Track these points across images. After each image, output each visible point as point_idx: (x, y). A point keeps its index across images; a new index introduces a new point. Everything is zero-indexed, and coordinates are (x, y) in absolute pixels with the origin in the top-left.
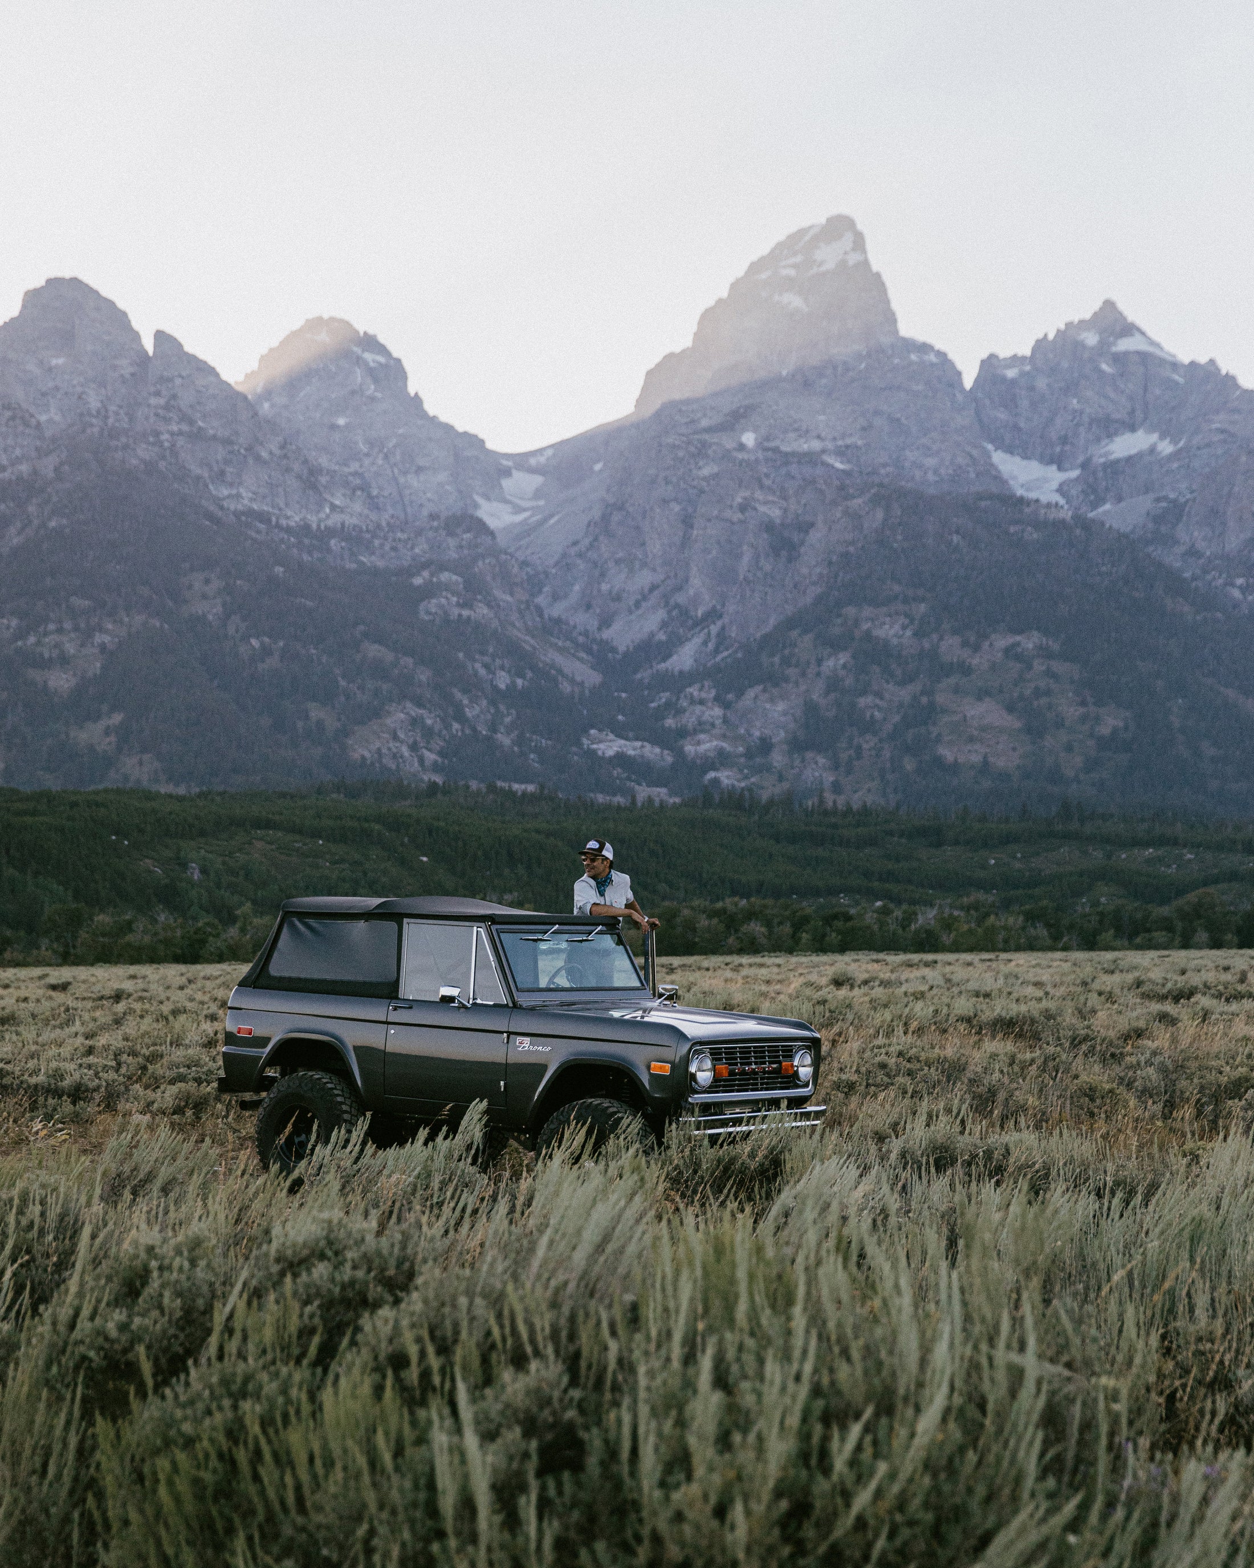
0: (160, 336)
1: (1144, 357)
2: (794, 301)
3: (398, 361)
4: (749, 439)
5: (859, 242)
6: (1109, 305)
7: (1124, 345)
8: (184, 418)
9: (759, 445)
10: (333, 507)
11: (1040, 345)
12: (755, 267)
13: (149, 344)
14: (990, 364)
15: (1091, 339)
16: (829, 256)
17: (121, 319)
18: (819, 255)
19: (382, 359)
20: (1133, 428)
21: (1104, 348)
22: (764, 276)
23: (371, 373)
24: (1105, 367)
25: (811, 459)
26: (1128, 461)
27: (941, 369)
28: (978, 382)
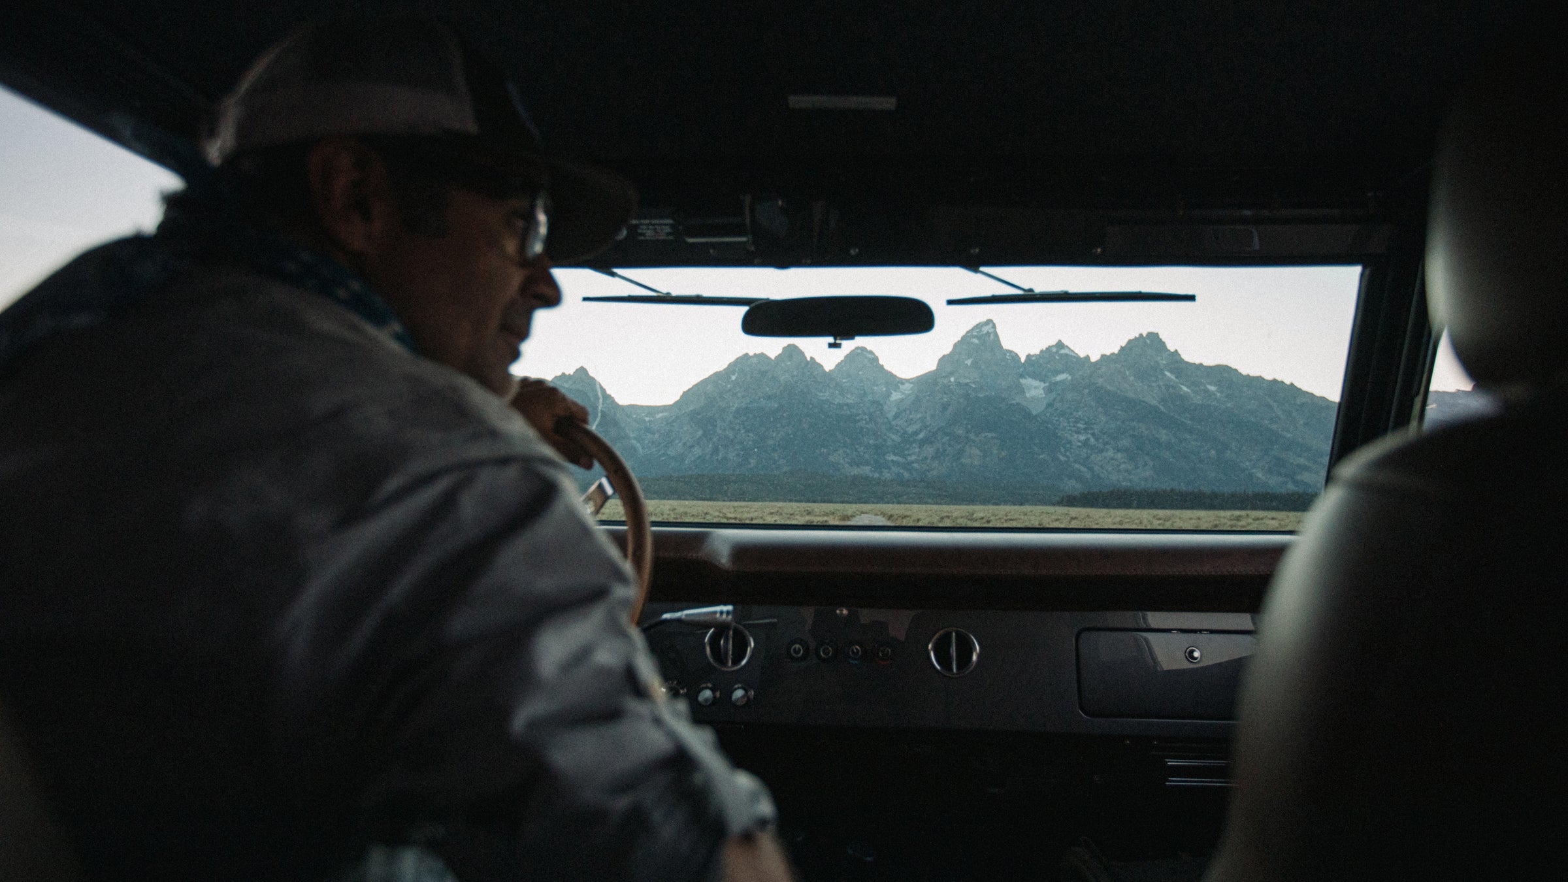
0: (811, 358)
1: (1067, 355)
2: (976, 341)
3: (877, 357)
4: (952, 379)
5: (994, 326)
6: (1060, 341)
7: (1063, 351)
8: (814, 377)
9: (955, 381)
10: (847, 398)
11: (1042, 351)
12: (968, 332)
13: (809, 359)
14: (1028, 356)
15: (1054, 350)
16: (985, 329)
17: (803, 353)
18: (983, 329)
19: (873, 356)
20: (1063, 373)
21: (1057, 352)
22: (969, 334)
23: (869, 359)
24: (1057, 357)
25: (967, 384)
26: (1060, 381)
27: (1015, 357)
28: (1025, 361)
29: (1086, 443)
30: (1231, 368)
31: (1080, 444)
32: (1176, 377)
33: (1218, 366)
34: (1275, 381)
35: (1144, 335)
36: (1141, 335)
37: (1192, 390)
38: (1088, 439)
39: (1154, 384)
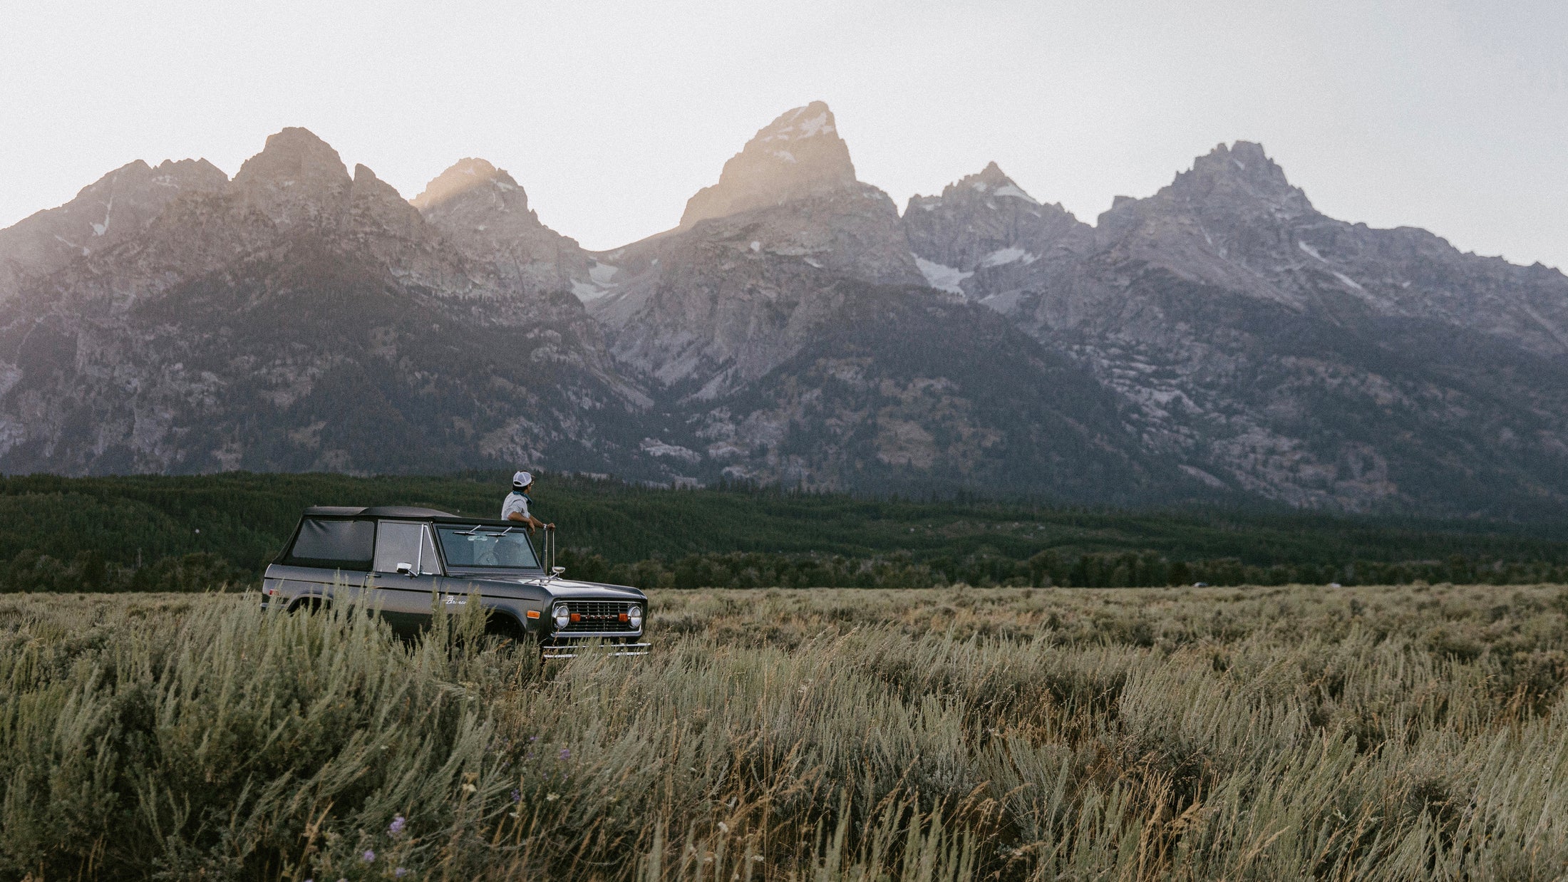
0: (360, 168)
1: (1013, 200)
2: (787, 155)
3: (521, 188)
4: (756, 246)
5: (830, 119)
6: (993, 166)
7: (1002, 191)
8: (375, 223)
9: (763, 250)
10: (475, 285)
11: (948, 189)
12: (762, 133)
13: (351, 173)
14: (915, 201)
15: (981, 187)
16: (810, 127)
17: (332, 156)
18: (805, 126)
19: (510, 187)
20: (1008, 246)
21: (989, 192)
22: (768, 139)
23: (503, 196)
24: (990, 205)
25: (797, 260)
26: (1005, 266)
27: (884, 203)
28: (906, 212)
29: (1175, 408)
30: (1432, 235)
31: (1165, 413)
32: (1323, 253)
33: (1401, 231)
34: (1538, 267)
35: (1230, 148)
36: (1222, 146)
37: (1364, 285)
38: (1178, 400)
39: (1279, 269)
